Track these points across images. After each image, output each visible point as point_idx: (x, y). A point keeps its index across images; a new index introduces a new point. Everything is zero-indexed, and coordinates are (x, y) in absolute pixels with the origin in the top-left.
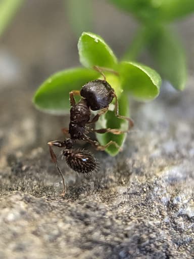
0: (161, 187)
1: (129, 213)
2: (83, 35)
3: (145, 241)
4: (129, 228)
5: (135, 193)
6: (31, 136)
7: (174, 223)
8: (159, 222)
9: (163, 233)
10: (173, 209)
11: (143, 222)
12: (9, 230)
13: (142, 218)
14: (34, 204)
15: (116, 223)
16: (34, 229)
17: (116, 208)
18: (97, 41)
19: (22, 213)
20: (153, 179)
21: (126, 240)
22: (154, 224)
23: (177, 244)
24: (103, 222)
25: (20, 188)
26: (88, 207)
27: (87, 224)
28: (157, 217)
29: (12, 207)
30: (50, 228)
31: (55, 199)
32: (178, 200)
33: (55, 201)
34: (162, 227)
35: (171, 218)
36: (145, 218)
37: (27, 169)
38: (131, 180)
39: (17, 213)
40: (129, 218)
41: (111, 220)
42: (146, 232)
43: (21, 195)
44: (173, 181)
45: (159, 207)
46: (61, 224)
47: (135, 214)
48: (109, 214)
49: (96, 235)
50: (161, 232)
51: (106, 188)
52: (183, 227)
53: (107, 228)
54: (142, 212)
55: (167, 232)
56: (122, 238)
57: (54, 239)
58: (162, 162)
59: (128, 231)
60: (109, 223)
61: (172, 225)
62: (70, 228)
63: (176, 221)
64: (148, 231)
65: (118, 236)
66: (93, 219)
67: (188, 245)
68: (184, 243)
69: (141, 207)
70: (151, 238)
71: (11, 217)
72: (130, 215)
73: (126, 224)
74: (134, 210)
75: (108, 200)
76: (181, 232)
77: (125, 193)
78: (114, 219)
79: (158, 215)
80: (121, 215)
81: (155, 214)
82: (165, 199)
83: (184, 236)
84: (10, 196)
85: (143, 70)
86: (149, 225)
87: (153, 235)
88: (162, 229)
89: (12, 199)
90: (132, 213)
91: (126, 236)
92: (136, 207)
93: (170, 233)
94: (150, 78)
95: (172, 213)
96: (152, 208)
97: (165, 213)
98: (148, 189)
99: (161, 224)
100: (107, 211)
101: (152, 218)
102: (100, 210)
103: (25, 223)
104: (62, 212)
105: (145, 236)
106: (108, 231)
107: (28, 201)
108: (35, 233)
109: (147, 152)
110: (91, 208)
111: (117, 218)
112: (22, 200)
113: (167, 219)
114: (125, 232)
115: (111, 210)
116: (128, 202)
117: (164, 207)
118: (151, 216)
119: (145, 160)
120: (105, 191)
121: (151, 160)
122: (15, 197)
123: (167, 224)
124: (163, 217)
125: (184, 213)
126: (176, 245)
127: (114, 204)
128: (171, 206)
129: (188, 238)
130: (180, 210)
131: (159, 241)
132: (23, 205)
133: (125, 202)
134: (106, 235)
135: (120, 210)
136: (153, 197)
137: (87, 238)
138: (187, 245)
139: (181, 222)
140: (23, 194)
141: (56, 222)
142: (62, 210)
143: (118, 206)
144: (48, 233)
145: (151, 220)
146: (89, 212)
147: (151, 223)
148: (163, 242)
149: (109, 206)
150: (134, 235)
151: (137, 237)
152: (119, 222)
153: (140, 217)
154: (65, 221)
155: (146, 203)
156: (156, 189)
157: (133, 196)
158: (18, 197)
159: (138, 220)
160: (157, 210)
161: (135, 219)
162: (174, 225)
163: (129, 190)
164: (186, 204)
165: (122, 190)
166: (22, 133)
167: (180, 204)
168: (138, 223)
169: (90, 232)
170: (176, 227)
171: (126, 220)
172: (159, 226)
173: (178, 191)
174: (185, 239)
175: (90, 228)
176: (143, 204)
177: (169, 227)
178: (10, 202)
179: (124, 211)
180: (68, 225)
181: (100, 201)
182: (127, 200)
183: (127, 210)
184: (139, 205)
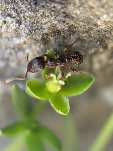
0: (25, 33)
1: (42, 19)
2: (67, 114)
3: (33, 3)
4: (42, 10)
5: (38, 29)
6: (95, 60)
7: (18, 14)
8: (26, 14)
9: (23, 8)
10: (18, 21)
11: (34, 14)
12: (106, 9)
13: (35, 16)
14: (93, 23)
15: (48, 13)
16: (93, 10)
17: (49, 21)
18: (59, 110)
19: (99, 18)
20: (29, 37)
21: (43, 4)
22: (28, 13)
23: (16, 2)
24: (56, 14)
25: (101, 32)
26: (64, 22)
27: (64, 13)
28: (27, 17)
29: (105, 22)
30: (84, 11)
31: (82, 26)
32: (16, 26)
33: (81, 25)
34: (24, 11)
35: (19, 16)
36: (33, 16)
37: (97, 42)
38: (41, 36)
39: (102, 18)
40: (42, 16)
41: (51, 15)
42: (32, 8)
43: (100, 28)
44: (19, 36)
45: (26, 22)
46: (78, 12)
47: (39, 18)
48: (53, 18)
49: (59, 7)
50: (24, 8)
51: (54, 32)
52: (13, 11)
53: (54, 11)
54: (35, 19)
55: (21, 9)
56: (45, 5)
57: (82, 4)
58: (25, 46)
59: (42, 9)
60: (53, 13)
61: (19, 12)
62: (74, 10)
63: (17, 14)
64: (31, 9)
65: (48, 6)
66: (61, 15)
67: (10, 2)
68: (12, 3)
69: (36, 22)
70: (30, 5)
71: (105, 16)
72: (41, 17)
73: (43, 12)
74: (39, 20)
75: (53, 26)
76: (14, 9)
77: (44, 29)
78: (50, 15)
79: (26, 18)
80: (46, 17)
81: (28, 18)
82: (23, 26)
83: (12, 6)
84: (106, 28)
85: (35, 95)
86: (31, 12)
87: (29, 7)
88: (24, 10)
89: (104, 26)
90: (40, 19)
91: (43, 6)
92: (38, 22)
93: (19, 8)
94: (31, 91)
95: (19, 19)
96: (29, 21)
97: (22, 18)
98: (32, 32)
99: (25, 13)
100: (54, 20)
101: (30, 16)
102: (57, 20)
103: (98, 13)
104: (78, 19)
105: (33, 6)
106: (53, 9)
107: (96, 25)
108: (92, 8)
109: (33, 51)
110: (62, 21)
111: (48, 16)
112: (99, 25)
113: (22, 15)
114: (44, 8)
115: (52, 20)
116: (42, 24)
117: (23, 22)
118: (30, 17)
119: (34, 47)
120: (55, 30)
121: (30, 47)
123: (21, 13)
124: (23, 17)
125: (12, 19)
126: (17, 2)
127: (50, 23)
128: (19, 22)
129: (10, 5)
130: (14, 20)
131: (26, 4)
132: (99, 23)
133: (44, 25)
134: (54, 7)
135: (47, 20)
136: (29, 27)
137: (64, 5)
138: (11, 2)
139: (14, 14)
140: (99, 29)
141: (81, 13)
142: (78, 20)
143: (48, 22)
144: (85, 8)
145: (30, 15)
146: (63, 19)
147: (30, 13)
148: (23, 3)
149: (52, 22)
150: (39, 7)
151: (38, 6)
152: (47, 14)
153: (36, 17)
154: (76, 14)
155: (33, 24)
156: (28, 32)
157: (40, 28)
158: (101, 27)
159: (37, 15)
160: (27, 21)
161: (39, 15)
162: (18, 12)
163: (42, 31)
164: (11, 23)
165: (46, 31)
166: (100, 61)
167: (14, 23)
168: (37, 13)
169: (62, 8)
170: (16, 11)
171: (43, 15)
172: (26, 12)
173: (16, 30)
174: (12, 5)
175: (62, 11)
176: (35, 23)
177: (20, 11)
178: (106, 24)
179: (44, 20)
180: (74, 12)
181: (57, 25)
182: (43, 25)
184: (37, 23)
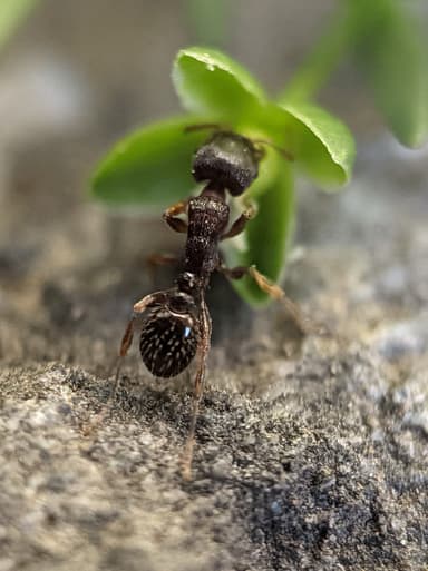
0: (369, 365)
1: (296, 418)
2: (180, 55)
3: (327, 482)
4: (294, 452)
5: (313, 377)
7: (393, 442)
8: (360, 440)
9: (368, 466)
10: (391, 413)
11: (326, 440)
12: (33, 446)
13: (323, 431)
14: (90, 393)
15: (268, 440)
16: (87, 446)
17: (268, 407)
18: (212, 69)
19: (65, 410)
20: (354, 348)
21: (285, 476)
22: (350, 444)
23: (396, 488)
24: (238, 437)
25: (64, 357)
26: (208, 403)
27: (202, 440)
28: (356, 430)
29: (41, 397)
30: (122, 444)
31: (138, 384)
32: (404, 394)
33: (138, 388)
34: (365, 451)
35: (388, 432)
36: (330, 431)
37: (84, 317)
38: (306, 348)
39: (53, 411)
40: (296, 429)
41: (257, 431)
42: (332, 461)
43: (64, 372)
44: (396, 353)
45: (362, 409)
46: (147, 438)
47: (309, 422)
48: (252, 419)
49: (223, 463)
50: (364, 462)
51: (252, 363)
52: (411, 452)
53: (245, 449)
54: (324, 418)
55: (376, 461)
56: (278, 473)
57: (130, 470)
58: (375, 311)
59: (291, 456)
60: (251, 440)
61: (388, 449)
62: (165, 448)
63: (397, 440)
64: (336, 459)
65: (269, 468)
66: (216, 429)
67: (421, 491)
68: (412, 487)
69: (322, 407)
70: (339, 475)
71: (38, 419)
72: (298, 424)
73: (289, 443)
74: (308, 413)
75: (253, 389)
76: (407, 463)
77: (290, 377)
78: (263, 431)
79: (360, 424)
80: (278, 423)
81: (352, 422)
82: (376, 392)
83: (413, 472)
84: (41, 373)
86: (338, 446)
87: (345, 468)
88: (366, 456)
89: (45, 380)
90: (304, 419)
91: (287, 468)
92: (314, 408)
93: (384, 464)
94: (326, 148)
95: (391, 422)
96: (348, 410)
97: (375, 422)
98: (340, 368)
99: (364, 444)
100: (248, 413)
101: (345, 432)
102: (235, 409)
104: (150, 412)
105: (327, 471)
106: (249, 457)
107: (78, 384)
108: (88, 454)
110: (215, 405)
111: (269, 429)
112: (64, 383)
113: (377, 435)
114: (285, 461)
115: (256, 412)
116: (297, 396)
117: (373, 409)
118: (343, 427)
120: (248, 370)
122: (50, 376)
123: (377, 445)
124: (370, 429)
125: (416, 421)
126: (393, 490)
127: (265, 399)
128: (389, 407)
129: (422, 477)
130: (408, 416)
131: (355, 481)
132: (66, 394)
133: (288, 395)
134: (242, 463)
135: (278, 412)
136: (350, 387)
137: (201, 469)
138: (418, 491)
139: (408, 441)
140: (68, 370)
141: (136, 434)
142: (153, 408)
143: (274, 404)
144: (117, 456)
145: (341, 436)
146: (210, 415)
147: (342, 441)
148: (368, 483)
149: (255, 403)
150: (304, 467)
151: (310, 470)
152: (274, 437)
153: (320, 427)
154: (154, 432)
155: (336, 400)
156: (358, 369)
157: (309, 383)
158: (57, 375)
159: (316, 435)
160: (358, 413)
161: (307, 432)
162: (392, 448)
163: (299, 369)
164: (421, 405)
165: (284, 368)
167: (408, 404)
168: (314, 441)
169: (210, 458)
170: (397, 452)
171: (289, 433)
172: (360, 449)
173: (405, 376)
174: (414, 477)
175: (211, 448)
176: (327, 402)
177: (381, 451)
178: (40, 385)
179: (286, 415)
180: (163, 440)
181: (235, 391)
182: (293, 391)
183: (291, 412)
184: (319, 402)
